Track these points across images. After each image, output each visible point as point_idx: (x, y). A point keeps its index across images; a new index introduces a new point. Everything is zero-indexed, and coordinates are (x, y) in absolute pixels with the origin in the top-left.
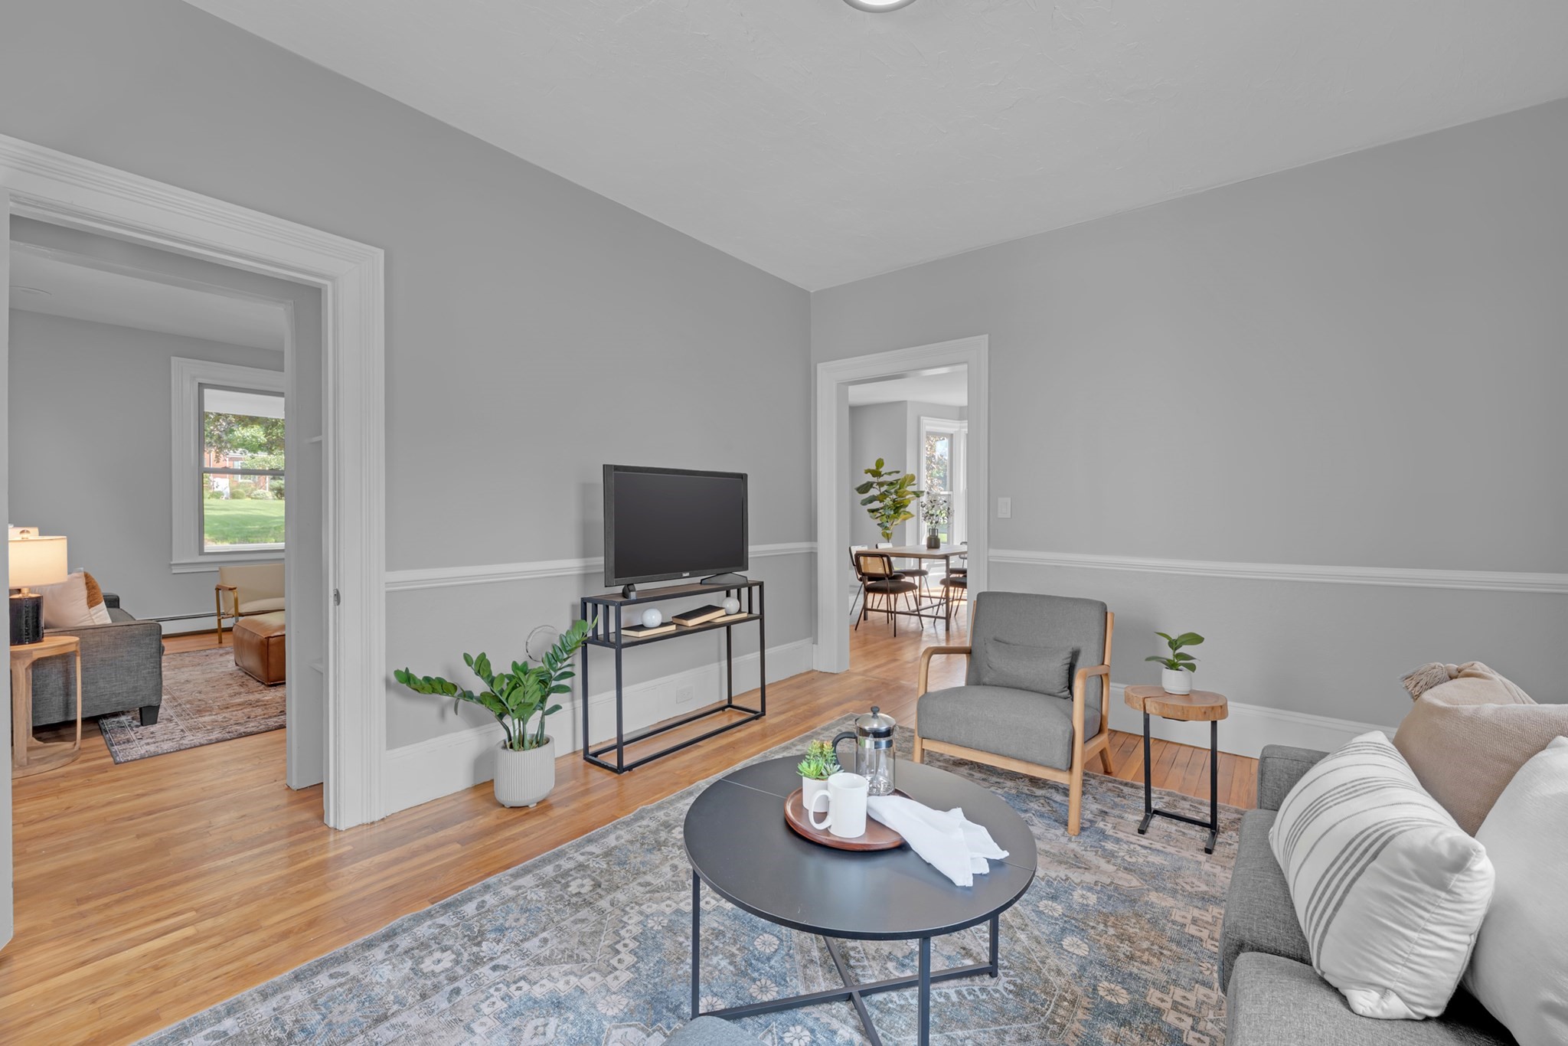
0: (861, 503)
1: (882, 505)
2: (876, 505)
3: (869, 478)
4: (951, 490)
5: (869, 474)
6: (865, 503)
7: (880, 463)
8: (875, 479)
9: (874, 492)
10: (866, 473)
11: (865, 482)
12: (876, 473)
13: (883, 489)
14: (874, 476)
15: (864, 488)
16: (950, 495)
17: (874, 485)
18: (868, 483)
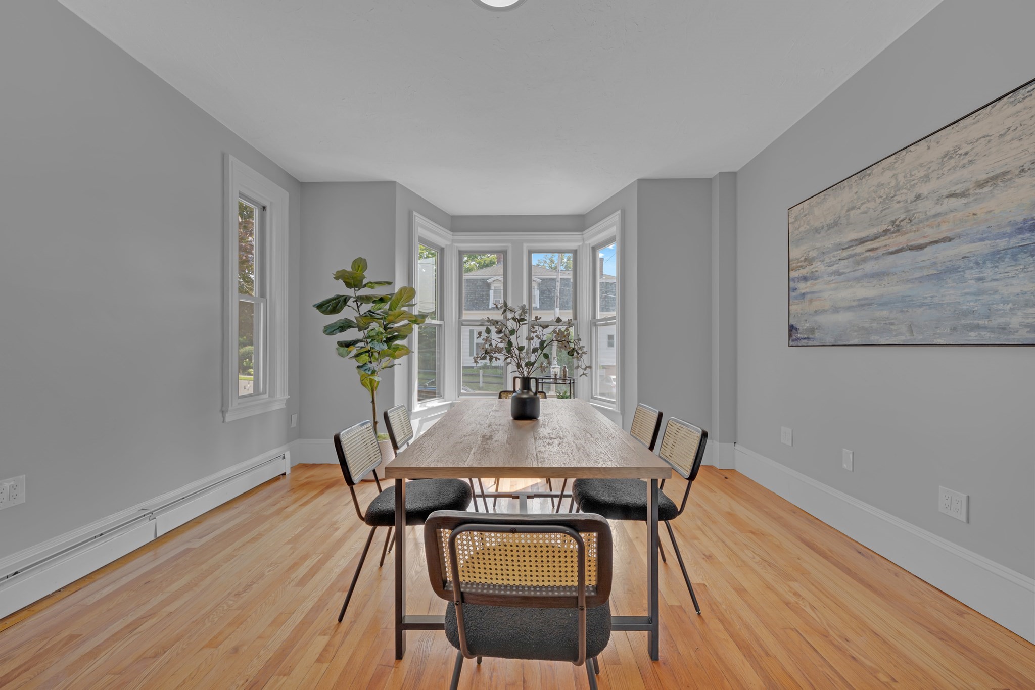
0: (325, 332)
1: (361, 335)
2: (352, 334)
3: (341, 289)
4: (442, 319)
5: (341, 281)
6: (330, 330)
7: (360, 264)
8: (350, 292)
9: (348, 313)
10: (337, 278)
11: (331, 295)
12: (352, 280)
13: (365, 307)
14: (348, 285)
15: (333, 305)
16: (440, 326)
17: (350, 302)
18: (338, 297)
